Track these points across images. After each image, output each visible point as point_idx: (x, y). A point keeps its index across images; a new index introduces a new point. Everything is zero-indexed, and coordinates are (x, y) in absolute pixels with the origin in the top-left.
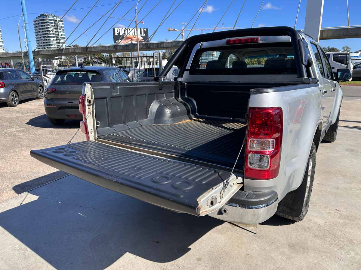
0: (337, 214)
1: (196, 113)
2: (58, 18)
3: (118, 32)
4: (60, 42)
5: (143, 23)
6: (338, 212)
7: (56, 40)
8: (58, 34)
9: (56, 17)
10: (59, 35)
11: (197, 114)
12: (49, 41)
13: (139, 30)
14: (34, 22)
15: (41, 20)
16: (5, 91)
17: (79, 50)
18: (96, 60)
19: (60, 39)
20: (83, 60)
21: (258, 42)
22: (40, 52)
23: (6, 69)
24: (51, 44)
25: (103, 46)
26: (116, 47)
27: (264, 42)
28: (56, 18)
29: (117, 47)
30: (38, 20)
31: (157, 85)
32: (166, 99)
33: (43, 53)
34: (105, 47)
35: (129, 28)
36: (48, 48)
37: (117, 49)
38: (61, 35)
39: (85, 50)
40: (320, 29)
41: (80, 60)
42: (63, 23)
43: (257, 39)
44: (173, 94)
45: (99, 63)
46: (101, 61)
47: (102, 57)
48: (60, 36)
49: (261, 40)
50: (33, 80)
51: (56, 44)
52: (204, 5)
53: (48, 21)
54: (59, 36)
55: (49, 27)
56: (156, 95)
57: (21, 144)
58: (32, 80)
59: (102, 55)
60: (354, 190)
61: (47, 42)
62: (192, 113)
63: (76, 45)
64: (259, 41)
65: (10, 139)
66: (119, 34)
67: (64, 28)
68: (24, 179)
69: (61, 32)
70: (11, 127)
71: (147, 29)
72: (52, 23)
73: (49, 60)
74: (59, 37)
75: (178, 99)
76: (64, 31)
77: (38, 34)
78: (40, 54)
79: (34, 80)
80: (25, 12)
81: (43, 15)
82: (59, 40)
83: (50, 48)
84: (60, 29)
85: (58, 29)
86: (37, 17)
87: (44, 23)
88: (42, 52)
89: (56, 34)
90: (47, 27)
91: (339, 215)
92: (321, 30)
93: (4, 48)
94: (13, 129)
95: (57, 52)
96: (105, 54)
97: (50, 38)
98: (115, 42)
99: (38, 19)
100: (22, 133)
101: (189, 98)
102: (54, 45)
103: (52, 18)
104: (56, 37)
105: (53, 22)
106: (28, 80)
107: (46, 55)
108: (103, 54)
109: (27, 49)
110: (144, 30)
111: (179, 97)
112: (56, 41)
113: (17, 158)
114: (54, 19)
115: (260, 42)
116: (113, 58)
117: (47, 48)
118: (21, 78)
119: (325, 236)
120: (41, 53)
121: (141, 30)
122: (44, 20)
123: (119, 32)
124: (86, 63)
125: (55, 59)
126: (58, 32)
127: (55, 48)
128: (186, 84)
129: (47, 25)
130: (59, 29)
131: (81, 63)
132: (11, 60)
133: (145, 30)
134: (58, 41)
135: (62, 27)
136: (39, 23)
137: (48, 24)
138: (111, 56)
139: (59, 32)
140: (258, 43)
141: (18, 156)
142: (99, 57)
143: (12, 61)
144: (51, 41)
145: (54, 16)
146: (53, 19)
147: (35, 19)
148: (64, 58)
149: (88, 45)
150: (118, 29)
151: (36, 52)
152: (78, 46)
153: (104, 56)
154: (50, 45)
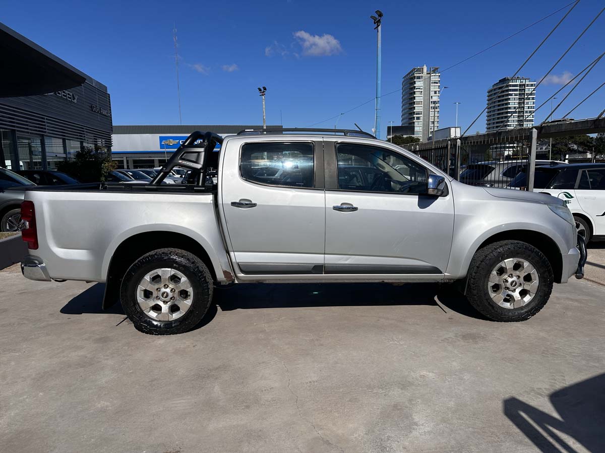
2: (527, 81)
4: (525, 119)
7: (519, 116)
8: (523, 107)
9: (524, 80)
10: (525, 108)
12: (506, 119)
14: (489, 92)
15: (500, 88)
18: (575, 147)
19: (525, 114)
24: (508, 123)
28: (524, 82)
30: (495, 89)
37: (600, 126)
38: (529, 108)
42: (535, 87)
45: (580, 152)
46: (585, 149)
47: (588, 142)
48: (525, 110)
51: (517, 123)
53: (510, 88)
55: (510, 97)
61: (502, 122)
67: (534, 96)
69: (530, 103)
72: (515, 90)
74: (523, 112)
76: (534, 101)
77: (491, 110)
81: (503, 80)
82: (523, 117)
84: (529, 99)
85: (524, 98)
86: (495, 84)
87: (503, 91)
89: (519, 107)
90: (507, 98)
97: (509, 115)
99: (495, 87)
102: (513, 126)
103: (518, 83)
104: (519, 112)
105: (518, 88)
108: (590, 135)
112: (517, 119)
114: (522, 83)
122: (504, 87)
126: (524, 103)
129: (507, 95)
130: (526, 99)
134: (521, 118)
135: (531, 94)
136: (495, 93)
137: (510, 92)
139: (526, 103)
142: (582, 140)
144: (509, 119)
145: (521, 78)
147: (492, 88)
154: (506, 126)
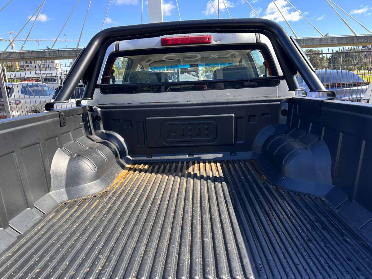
1: (126, 155)
11: (128, 156)
21: (210, 43)
27: (219, 42)
31: (56, 119)
32: (75, 141)
43: (209, 39)
44: (83, 129)
52: (40, 9)
56: (57, 138)
62: (121, 158)
75: (91, 137)
101: (108, 132)
111: (92, 134)
115: (213, 42)
128: (99, 109)
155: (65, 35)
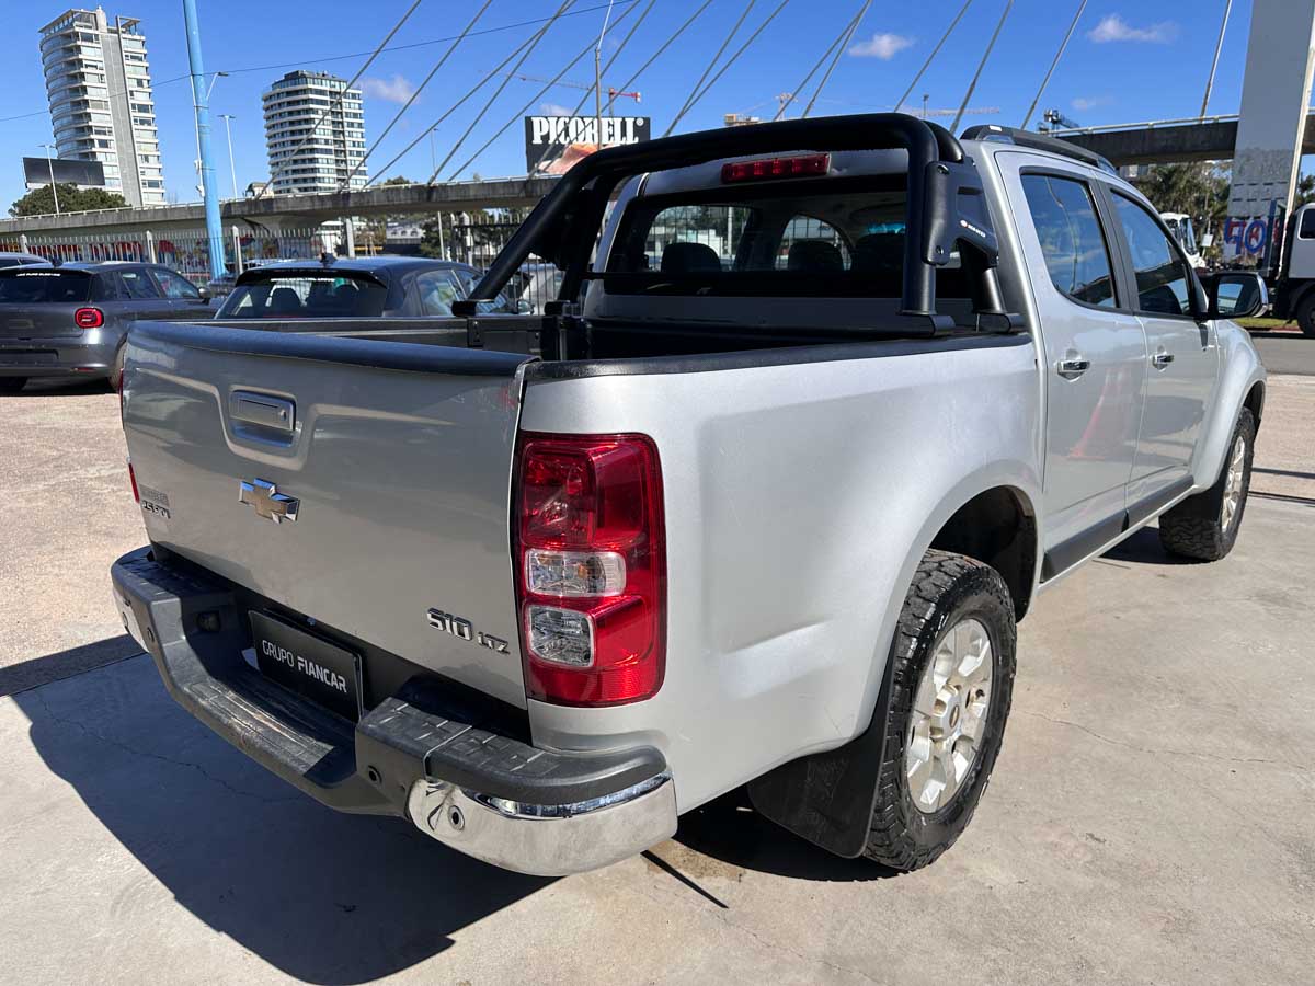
0: (1085, 854)
2: (343, 85)
3: (545, 132)
4: (350, 167)
5: (639, 99)
6: (1093, 843)
7: (337, 161)
8: (344, 142)
9: (337, 84)
10: (347, 143)
12: (312, 166)
13: (618, 122)
14: (265, 100)
15: (289, 93)
16: (104, 338)
17: (402, 196)
19: (349, 158)
20: (421, 233)
21: (825, 173)
22: (275, 205)
23: (118, 262)
24: (318, 175)
25: (483, 184)
26: (529, 187)
27: (844, 172)
28: (338, 87)
29: (533, 184)
30: (278, 94)
33: (283, 208)
34: (492, 186)
35: (582, 118)
36: (300, 189)
37: (531, 192)
38: (354, 146)
39: (425, 196)
40: (1307, 113)
41: (413, 233)
42: (361, 102)
43: (819, 163)
48: (348, 148)
49: (834, 164)
50: (206, 301)
51: (335, 176)
53: (311, 96)
54: (345, 146)
55: (312, 116)
57: (90, 524)
58: (203, 302)
59: (487, 213)
60: (1206, 758)
61: (304, 171)
63: (401, 178)
64: (828, 170)
65: (66, 505)
66: (546, 138)
67: (362, 121)
68: (38, 646)
69: (355, 134)
70: (88, 463)
71: (647, 121)
72: (323, 102)
73: (307, 233)
74: (345, 152)
76: (363, 130)
77: (277, 141)
78: (275, 210)
79: (211, 302)
80: (199, 69)
81: (294, 77)
82: (346, 161)
83: (315, 189)
84: (351, 125)
85: (342, 123)
86: (276, 83)
87: (298, 102)
88: (282, 205)
89: (335, 142)
90: (306, 117)
91: (1089, 857)
92: (1308, 117)
93: (163, 191)
94: (92, 471)
95: (329, 205)
96: (496, 213)
97: (316, 156)
98: (530, 167)
99: (278, 90)
100: (112, 486)
102: (328, 182)
103: (326, 87)
104: (336, 151)
105: (327, 98)
106: (190, 303)
107: (294, 213)
108: (490, 211)
109: (203, 194)
110: (635, 122)
112: (334, 166)
113: (56, 570)
114: (333, 89)
115: (832, 171)
116: (467, 227)
117: (296, 191)
118: (165, 296)
119: (990, 939)
120: (278, 208)
121: (624, 125)
122: (297, 92)
123: (548, 133)
124: (429, 242)
125: (328, 228)
126: (343, 133)
127: (330, 188)
128: (589, 326)
129: (308, 111)
130: (346, 124)
131: (416, 243)
132: (148, 233)
133: (640, 122)
134: (343, 166)
135: (355, 115)
136: (280, 104)
137: (312, 106)
138: (462, 220)
139: (347, 134)
140: (824, 177)
141: (60, 566)
143: (149, 236)
144: (317, 166)
145: (330, 77)
146: (328, 88)
147: (270, 91)
148: (358, 223)
149: (433, 179)
150: (543, 120)
151: (261, 204)
152: (407, 182)
153: (492, 217)
154: (314, 179)
155: (926, 98)
